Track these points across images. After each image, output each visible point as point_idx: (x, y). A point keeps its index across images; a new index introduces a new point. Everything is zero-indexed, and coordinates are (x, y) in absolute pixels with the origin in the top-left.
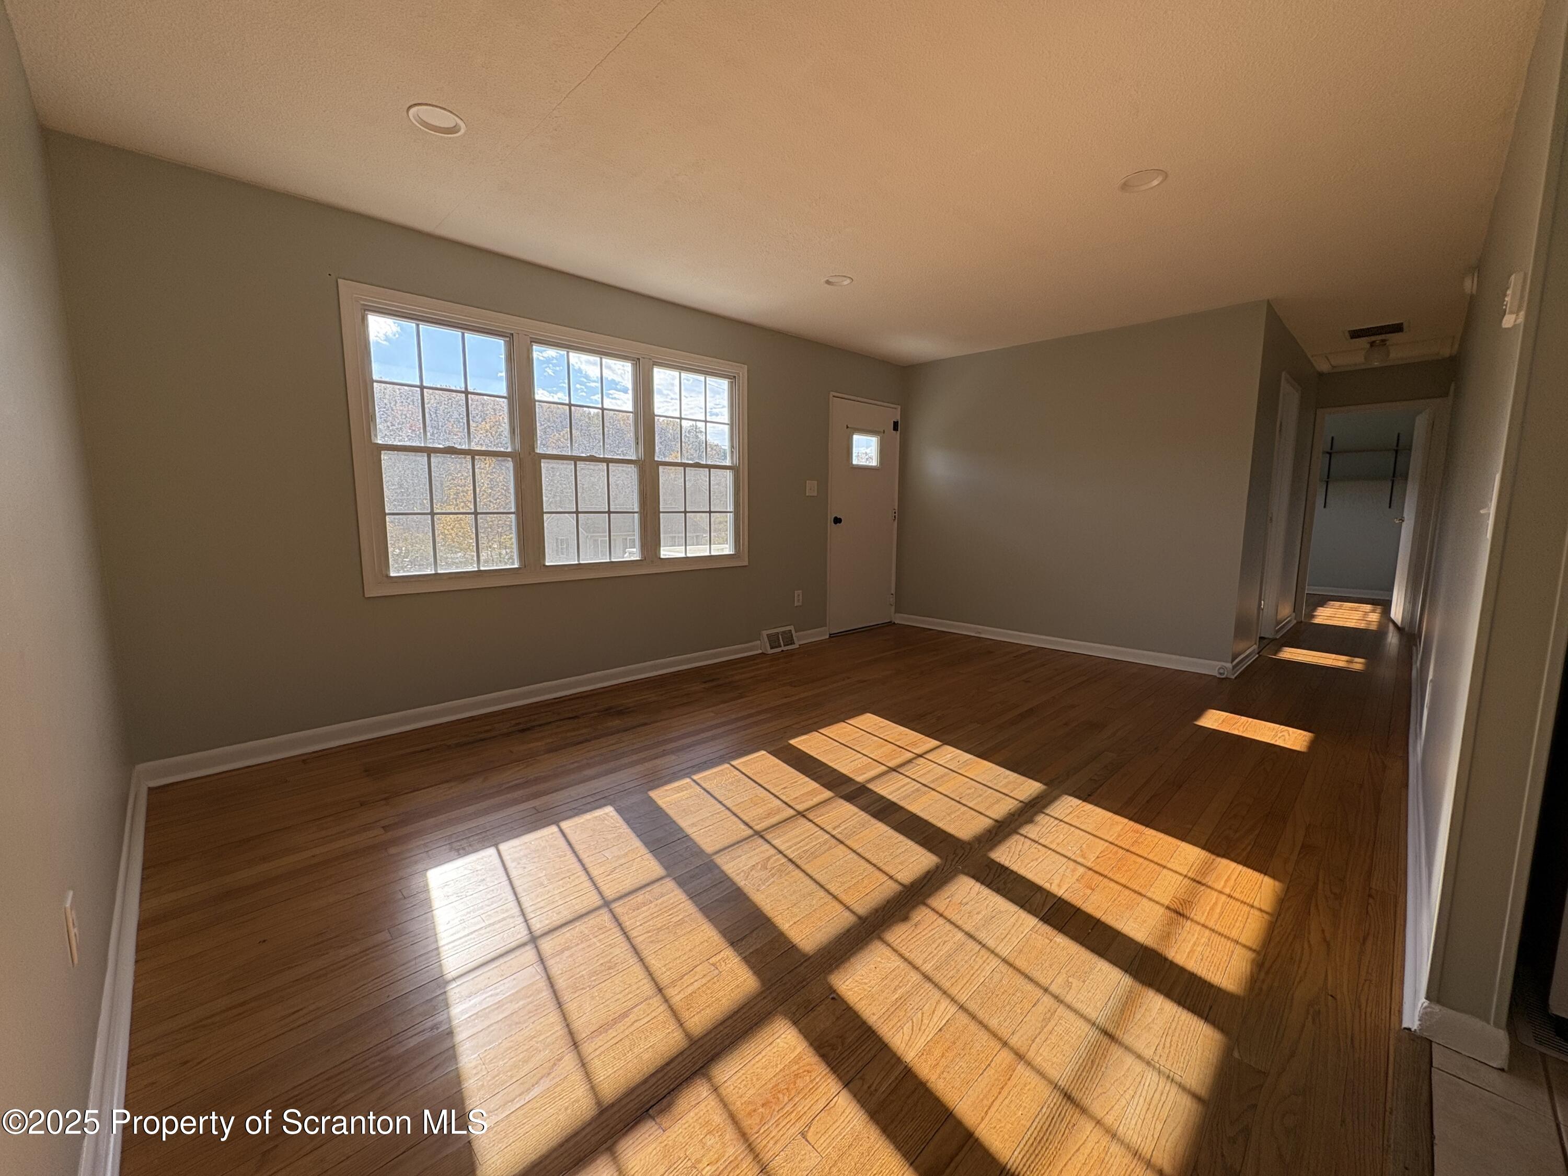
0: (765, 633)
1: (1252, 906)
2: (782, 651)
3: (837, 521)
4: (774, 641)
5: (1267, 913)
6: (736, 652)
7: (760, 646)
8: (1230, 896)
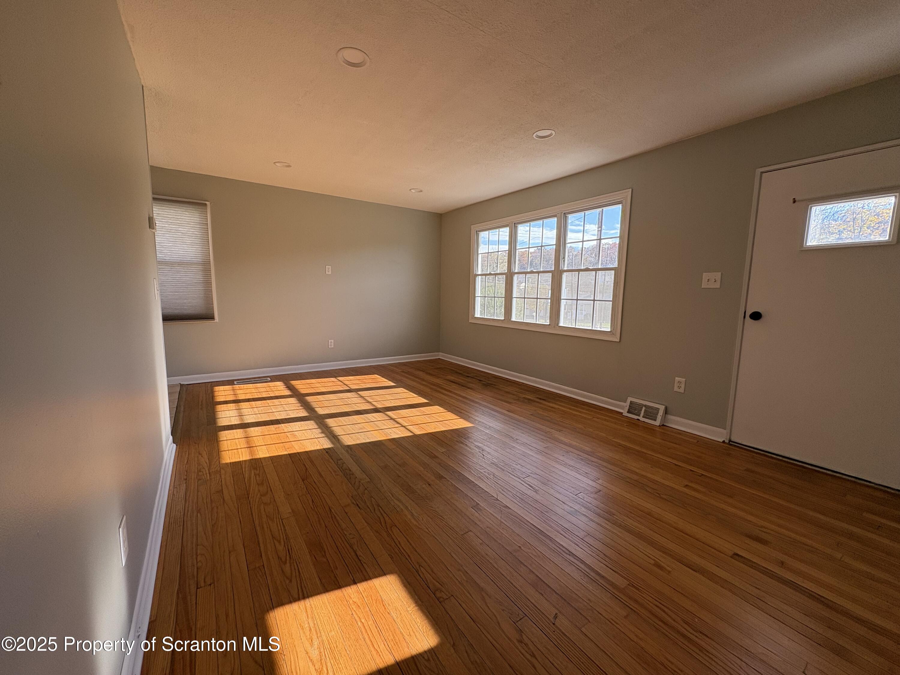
0: (630, 399)
1: (228, 450)
2: (638, 420)
3: (756, 316)
4: (633, 408)
5: (222, 451)
6: (606, 403)
7: (623, 408)
8: (237, 449)
